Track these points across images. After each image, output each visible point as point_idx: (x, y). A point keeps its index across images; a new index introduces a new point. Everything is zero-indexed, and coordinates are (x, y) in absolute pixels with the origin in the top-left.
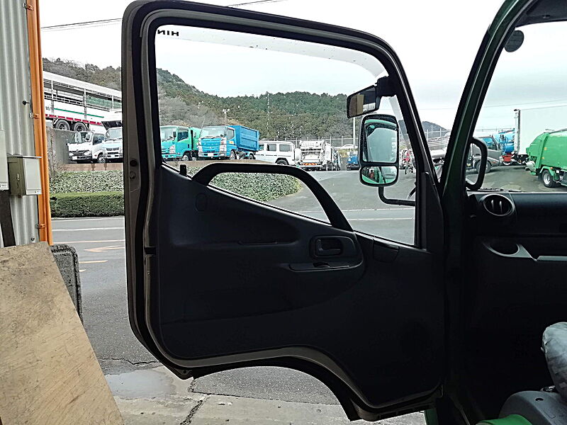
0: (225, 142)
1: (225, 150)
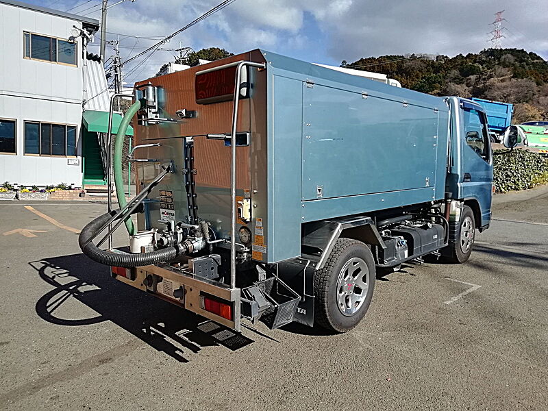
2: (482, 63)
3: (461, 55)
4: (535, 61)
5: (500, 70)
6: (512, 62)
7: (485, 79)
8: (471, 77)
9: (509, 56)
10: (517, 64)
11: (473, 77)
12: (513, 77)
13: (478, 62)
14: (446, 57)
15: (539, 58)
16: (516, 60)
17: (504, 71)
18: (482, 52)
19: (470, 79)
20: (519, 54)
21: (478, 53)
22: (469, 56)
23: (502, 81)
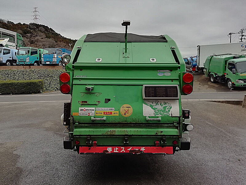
0: (56, 56)
1: (56, 61)
2: (31, 29)
3: (20, 23)
4: (53, 32)
5: (40, 33)
6: (44, 31)
7: (34, 37)
8: (27, 34)
9: (42, 28)
10: (46, 32)
11: (29, 35)
12: (46, 37)
13: (29, 28)
14: (13, 23)
15: (53, 31)
16: (45, 30)
17: (42, 34)
18: (30, 24)
19: (28, 36)
20: (46, 28)
21: (28, 24)
22: (24, 24)
23: (42, 38)
